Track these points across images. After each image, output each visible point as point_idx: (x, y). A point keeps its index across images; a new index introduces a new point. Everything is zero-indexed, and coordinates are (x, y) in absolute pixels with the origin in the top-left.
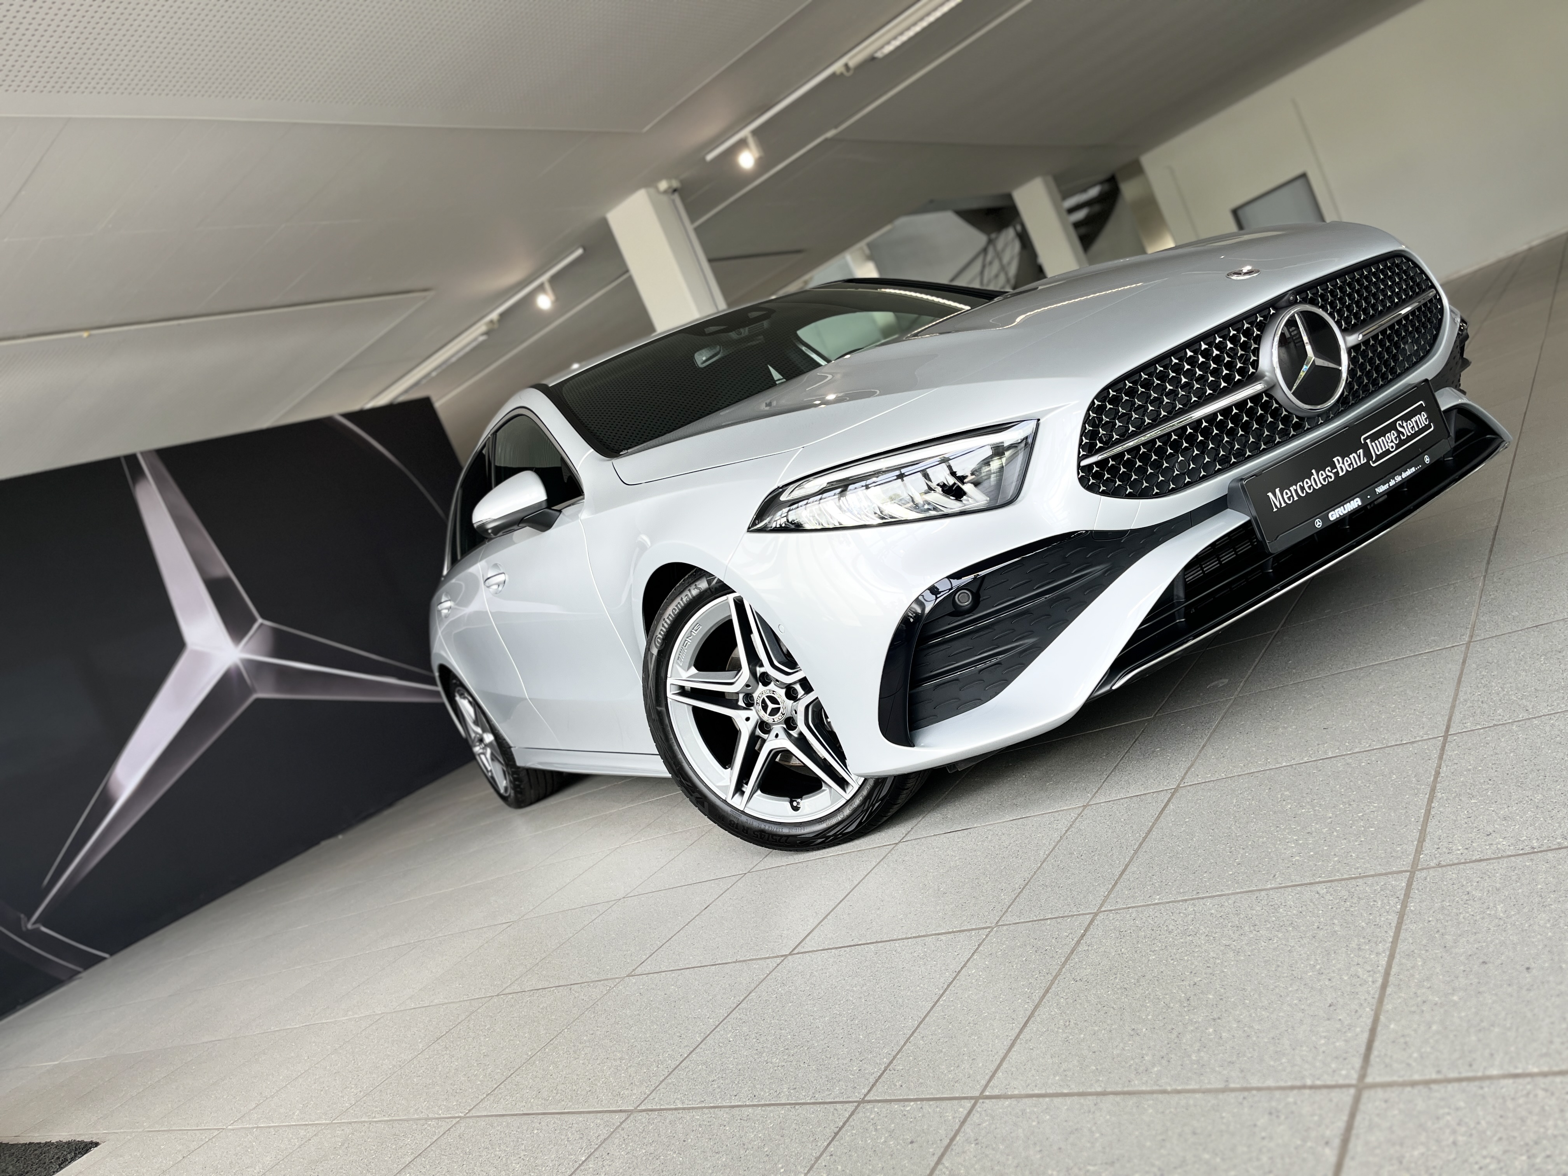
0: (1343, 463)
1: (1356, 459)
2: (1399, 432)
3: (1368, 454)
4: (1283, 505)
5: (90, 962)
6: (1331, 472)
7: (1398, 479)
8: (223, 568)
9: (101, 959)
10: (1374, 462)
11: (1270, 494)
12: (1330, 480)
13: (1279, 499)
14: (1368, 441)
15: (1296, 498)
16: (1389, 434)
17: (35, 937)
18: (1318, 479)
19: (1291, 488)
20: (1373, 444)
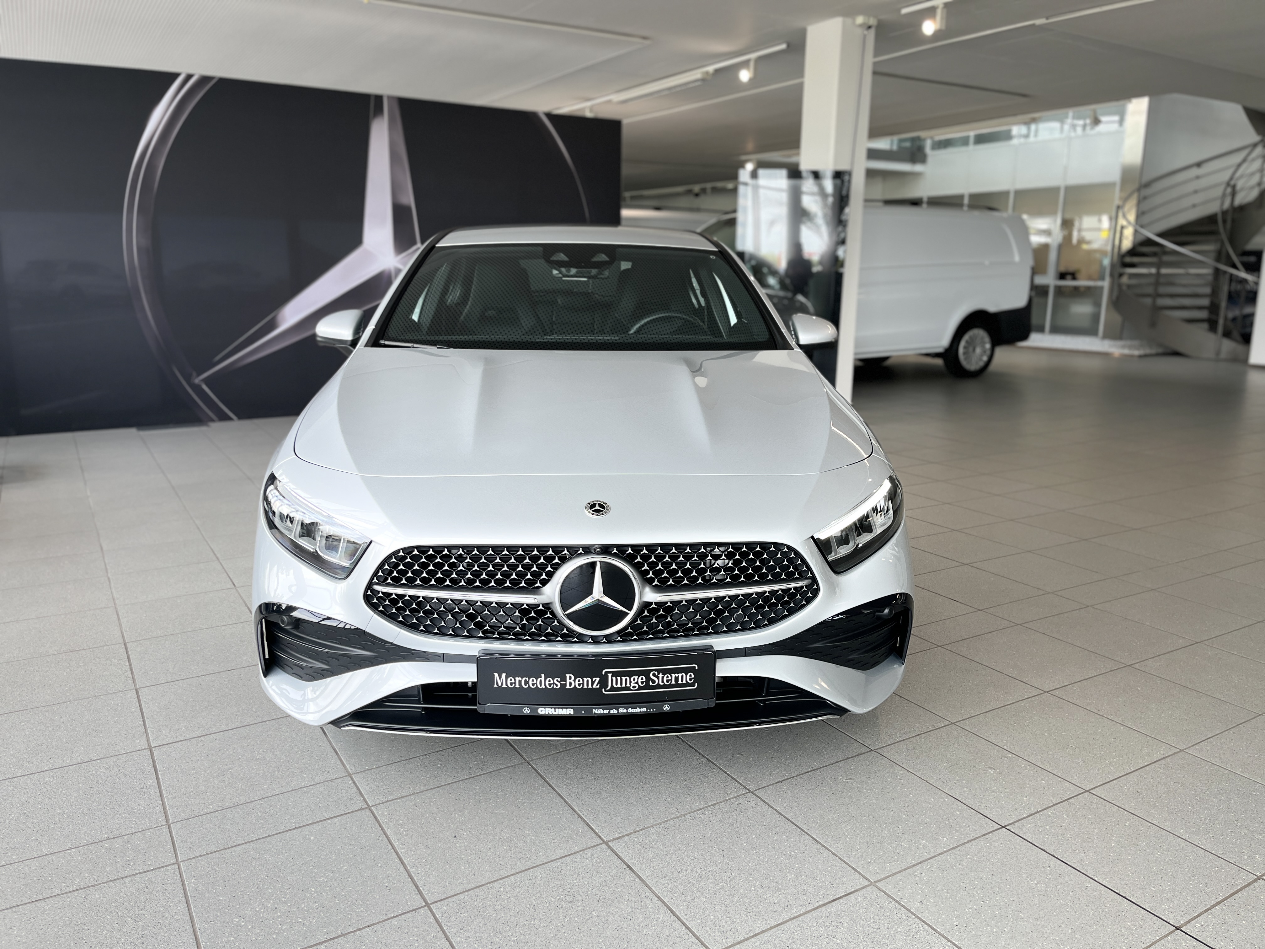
0: (574, 681)
1: (590, 683)
2: (648, 679)
3: (604, 682)
4: (504, 686)
5: (224, 417)
6: (559, 682)
7: (622, 711)
8: (409, 199)
9: (229, 419)
10: (606, 691)
11: (496, 675)
12: (555, 687)
13: (501, 680)
14: (610, 675)
15: (517, 686)
16: (636, 677)
17: (198, 389)
18: (543, 682)
19: (517, 678)
20: (614, 678)
